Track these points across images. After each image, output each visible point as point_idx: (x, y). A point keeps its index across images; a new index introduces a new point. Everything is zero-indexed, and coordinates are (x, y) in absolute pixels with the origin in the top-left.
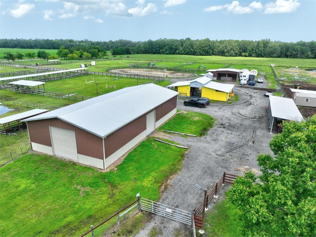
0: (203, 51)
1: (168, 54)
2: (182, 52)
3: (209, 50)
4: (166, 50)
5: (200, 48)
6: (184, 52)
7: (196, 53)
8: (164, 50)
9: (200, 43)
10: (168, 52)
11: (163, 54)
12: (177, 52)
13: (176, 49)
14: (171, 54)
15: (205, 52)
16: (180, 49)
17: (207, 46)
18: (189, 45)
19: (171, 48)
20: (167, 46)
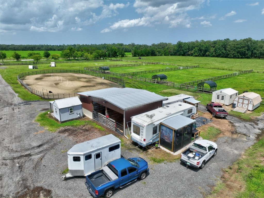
0: (238, 53)
1: (196, 56)
2: (212, 54)
3: (247, 52)
4: (195, 52)
5: (235, 49)
6: (215, 54)
7: (228, 55)
8: (192, 52)
9: (236, 44)
10: (196, 54)
11: (192, 56)
12: (207, 54)
13: (206, 51)
14: (200, 56)
15: (240, 54)
16: (211, 51)
17: (244, 47)
18: (222, 46)
19: (200, 50)
20: (196, 48)
